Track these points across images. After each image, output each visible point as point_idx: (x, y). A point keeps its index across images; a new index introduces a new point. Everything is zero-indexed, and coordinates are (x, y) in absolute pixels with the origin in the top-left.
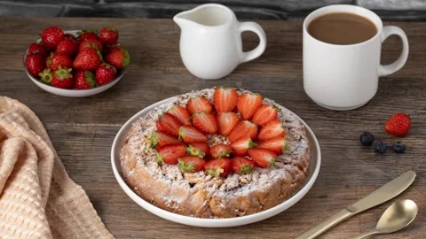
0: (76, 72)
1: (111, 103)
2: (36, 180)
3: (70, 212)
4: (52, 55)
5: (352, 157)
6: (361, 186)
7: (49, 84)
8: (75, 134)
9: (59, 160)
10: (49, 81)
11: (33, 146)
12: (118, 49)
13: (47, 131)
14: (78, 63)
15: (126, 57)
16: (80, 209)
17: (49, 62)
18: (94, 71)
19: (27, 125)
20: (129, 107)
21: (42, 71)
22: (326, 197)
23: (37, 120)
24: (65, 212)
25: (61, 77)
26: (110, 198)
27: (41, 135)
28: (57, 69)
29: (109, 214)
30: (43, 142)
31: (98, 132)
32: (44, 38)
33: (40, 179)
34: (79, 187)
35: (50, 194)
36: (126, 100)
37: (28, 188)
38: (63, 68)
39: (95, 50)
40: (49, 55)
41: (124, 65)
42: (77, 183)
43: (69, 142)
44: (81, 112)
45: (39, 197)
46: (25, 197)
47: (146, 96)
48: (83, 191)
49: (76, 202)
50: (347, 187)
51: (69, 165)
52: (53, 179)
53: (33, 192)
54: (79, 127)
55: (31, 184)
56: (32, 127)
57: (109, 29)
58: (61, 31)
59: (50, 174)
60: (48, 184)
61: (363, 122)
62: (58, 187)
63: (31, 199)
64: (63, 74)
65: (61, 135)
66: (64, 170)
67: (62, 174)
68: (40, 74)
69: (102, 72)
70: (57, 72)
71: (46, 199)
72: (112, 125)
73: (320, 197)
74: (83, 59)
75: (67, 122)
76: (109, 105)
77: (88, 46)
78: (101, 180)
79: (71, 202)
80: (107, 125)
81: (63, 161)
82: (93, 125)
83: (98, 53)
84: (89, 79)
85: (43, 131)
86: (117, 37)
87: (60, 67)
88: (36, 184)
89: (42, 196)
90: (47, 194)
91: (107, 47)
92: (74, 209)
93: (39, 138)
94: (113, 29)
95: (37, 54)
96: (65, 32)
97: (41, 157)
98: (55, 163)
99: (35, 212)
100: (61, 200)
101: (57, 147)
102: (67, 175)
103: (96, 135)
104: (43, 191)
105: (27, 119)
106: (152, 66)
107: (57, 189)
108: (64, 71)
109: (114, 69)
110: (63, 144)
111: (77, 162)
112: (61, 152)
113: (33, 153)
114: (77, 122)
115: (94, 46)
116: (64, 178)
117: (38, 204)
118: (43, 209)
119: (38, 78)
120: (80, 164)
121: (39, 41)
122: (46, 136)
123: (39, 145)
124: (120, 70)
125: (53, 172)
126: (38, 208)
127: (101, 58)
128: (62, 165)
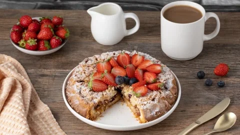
0: (39, 41)
1: (64, 58)
2: (21, 102)
3: (41, 120)
4: (25, 32)
5: (200, 89)
6: (205, 105)
7: (24, 48)
8: (43, 75)
9: (34, 90)
10: (23, 46)
11: (20, 82)
12: (63, 28)
13: (28, 73)
14: (40, 36)
15: (67, 32)
16: (47, 118)
17: (24, 35)
18: (49, 40)
19: (16, 70)
20: (74, 60)
21: (20, 40)
22: (185, 111)
23: (22, 67)
24: (38, 120)
25: (31, 44)
26: (63, 112)
27: (24, 76)
28: (28, 40)
29: (63, 120)
30: (25, 80)
31: (56, 74)
32: (21, 22)
33: (24, 101)
34: (46, 105)
35: (30, 109)
36: (72, 56)
37: (17, 106)
38: (31, 38)
39: (50, 29)
40: (24, 31)
41: (66, 37)
42: (45, 103)
43: (40, 80)
44: (47, 63)
45: (23, 111)
46: (15, 111)
47: (84, 54)
48: (48, 108)
49: (44, 114)
50: (197, 105)
51: (40, 93)
52: (31, 101)
53: (20, 108)
54: (46, 72)
55: (19, 103)
56: (19, 71)
57: (58, 17)
58: (30, 18)
59: (29, 98)
60: (28, 103)
61: (206, 68)
62: (34, 106)
63: (19, 112)
64: (32, 42)
65: (36, 76)
66: (37, 96)
67: (36, 98)
68: (19, 42)
69: (53, 41)
70: (29, 41)
71: (27, 112)
72: (64, 70)
73: (182, 111)
74: (43, 34)
75: (40, 69)
76: (63, 59)
77: (46, 26)
78: (58, 101)
79: (41, 114)
80: (61, 70)
81: (37, 91)
82: (53, 70)
83: (52, 30)
84: (47, 45)
85: (25, 73)
86: (62, 21)
87: (30, 38)
88: (22, 104)
89: (25, 110)
90: (28, 109)
91: (57, 27)
92: (43, 118)
93: (23, 77)
94: (60, 17)
95: (17, 31)
96: (33, 19)
97: (24, 88)
98: (32, 92)
99: (21, 119)
100: (36, 113)
101: (33, 83)
102: (39, 98)
103: (55, 76)
104: (25, 107)
105: (16, 67)
106: (87, 37)
107: (33, 106)
108: (33, 40)
109: (61, 39)
110: (37, 81)
111: (45, 91)
112: (36, 86)
113: (20, 86)
114: (45, 69)
115: (49, 26)
116: (37, 100)
117: (23, 115)
118: (25, 118)
119: (18, 44)
120: (46, 93)
121: (18, 23)
122: (27, 76)
123: (23, 81)
124: (64, 40)
125: (31, 97)
126: (23, 117)
127: (53, 33)
128: (36, 93)
